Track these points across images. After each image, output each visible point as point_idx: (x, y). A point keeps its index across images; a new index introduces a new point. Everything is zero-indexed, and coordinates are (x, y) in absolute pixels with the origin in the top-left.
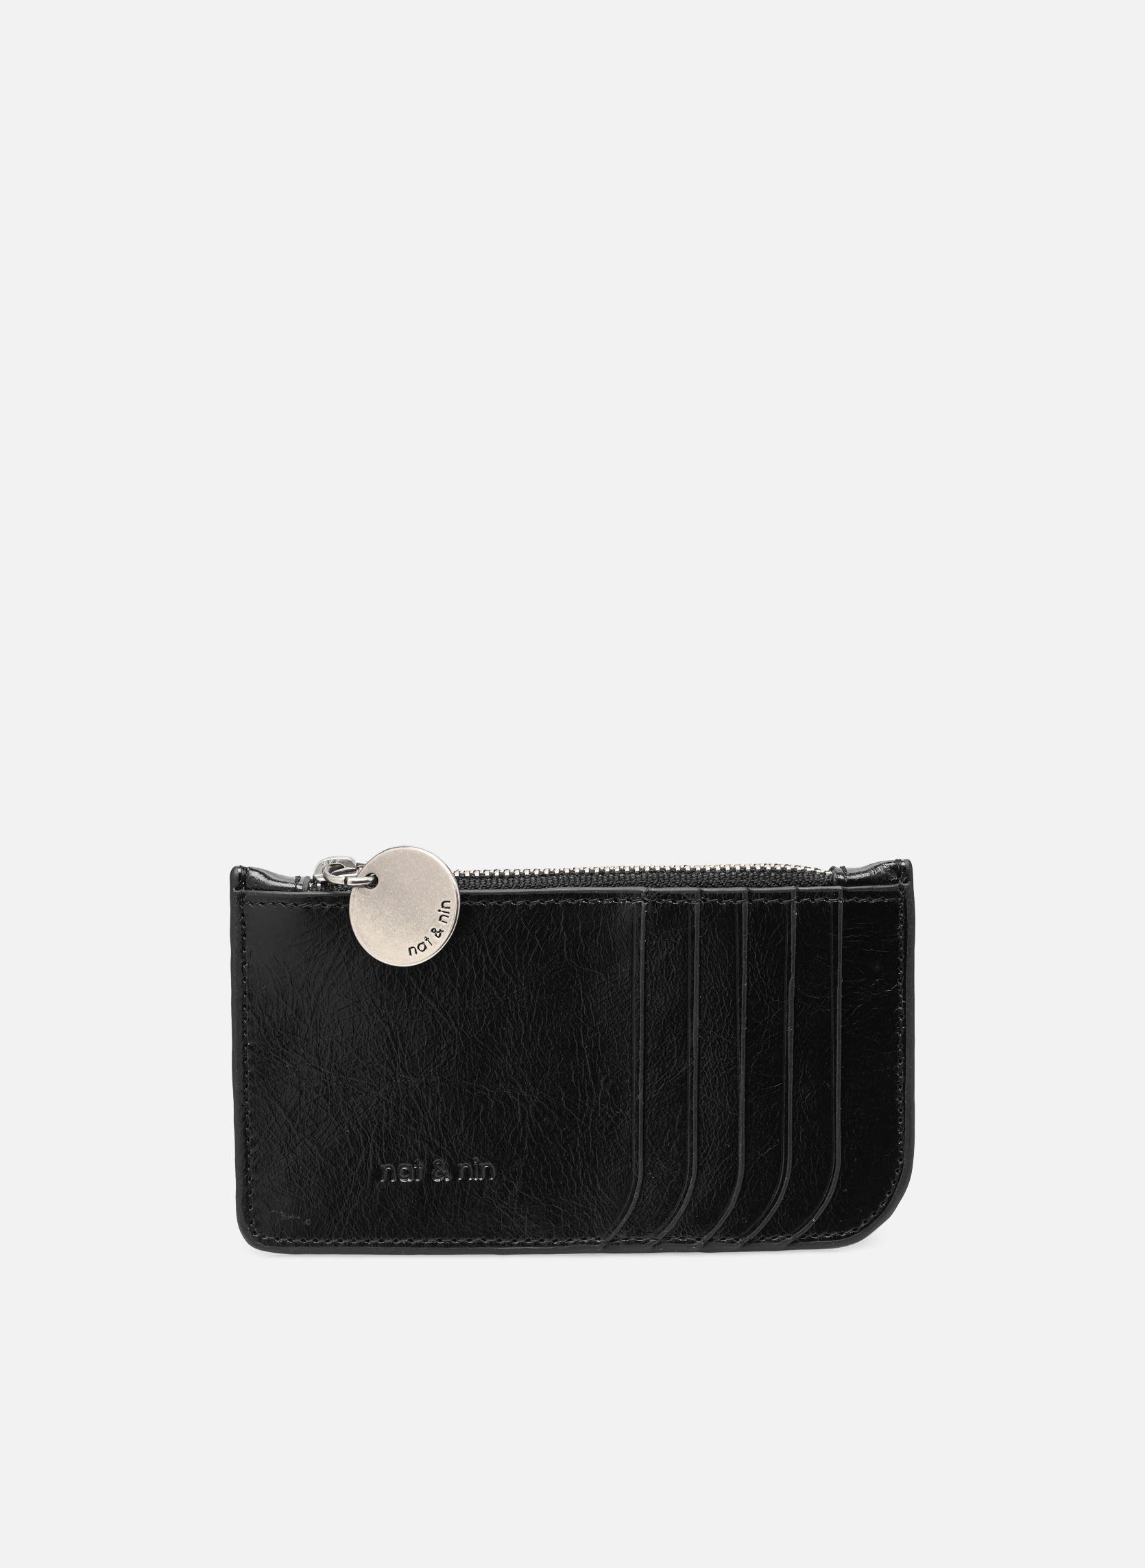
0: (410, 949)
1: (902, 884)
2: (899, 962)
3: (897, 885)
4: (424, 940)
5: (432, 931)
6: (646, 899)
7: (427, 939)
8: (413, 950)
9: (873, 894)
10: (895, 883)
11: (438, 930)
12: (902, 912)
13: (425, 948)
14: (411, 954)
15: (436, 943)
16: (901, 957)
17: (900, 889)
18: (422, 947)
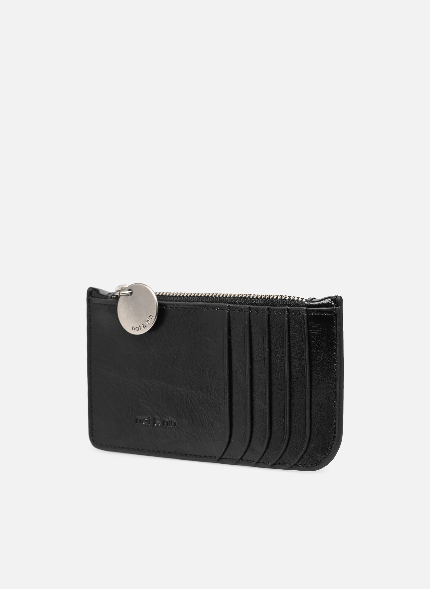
0: (133, 327)
1: (335, 307)
2: (334, 343)
3: (333, 308)
4: (139, 326)
5: (143, 325)
6: (228, 309)
7: (140, 326)
8: (134, 328)
9: (321, 312)
10: (332, 307)
11: (145, 325)
12: (335, 320)
13: (138, 330)
14: (133, 329)
15: (142, 330)
16: (335, 341)
17: (334, 310)
18: (137, 329)
